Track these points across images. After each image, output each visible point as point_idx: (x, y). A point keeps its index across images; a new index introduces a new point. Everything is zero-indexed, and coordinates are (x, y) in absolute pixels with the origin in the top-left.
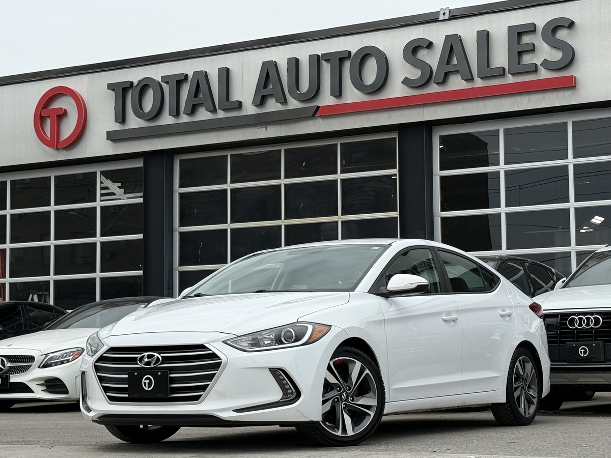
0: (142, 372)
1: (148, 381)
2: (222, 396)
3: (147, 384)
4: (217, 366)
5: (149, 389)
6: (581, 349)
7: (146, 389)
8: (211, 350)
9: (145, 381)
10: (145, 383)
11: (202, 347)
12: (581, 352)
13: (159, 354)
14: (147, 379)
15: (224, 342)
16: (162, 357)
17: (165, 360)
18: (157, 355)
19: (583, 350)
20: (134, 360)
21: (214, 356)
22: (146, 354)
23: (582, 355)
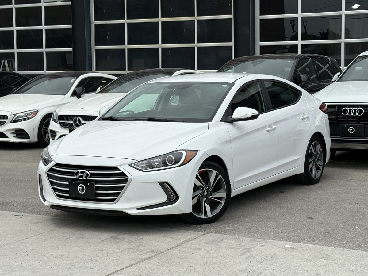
0: (78, 182)
1: (82, 188)
2: (129, 200)
3: (81, 189)
4: (126, 181)
5: (83, 193)
6: (350, 128)
7: (81, 193)
8: (121, 171)
9: (80, 188)
10: (80, 189)
11: (115, 168)
12: (350, 130)
13: (88, 171)
14: (81, 186)
15: (130, 165)
16: (90, 173)
17: (92, 175)
18: (86, 171)
19: (351, 130)
20: (72, 174)
21: (123, 174)
22: (80, 170)
23: (351, 133)
